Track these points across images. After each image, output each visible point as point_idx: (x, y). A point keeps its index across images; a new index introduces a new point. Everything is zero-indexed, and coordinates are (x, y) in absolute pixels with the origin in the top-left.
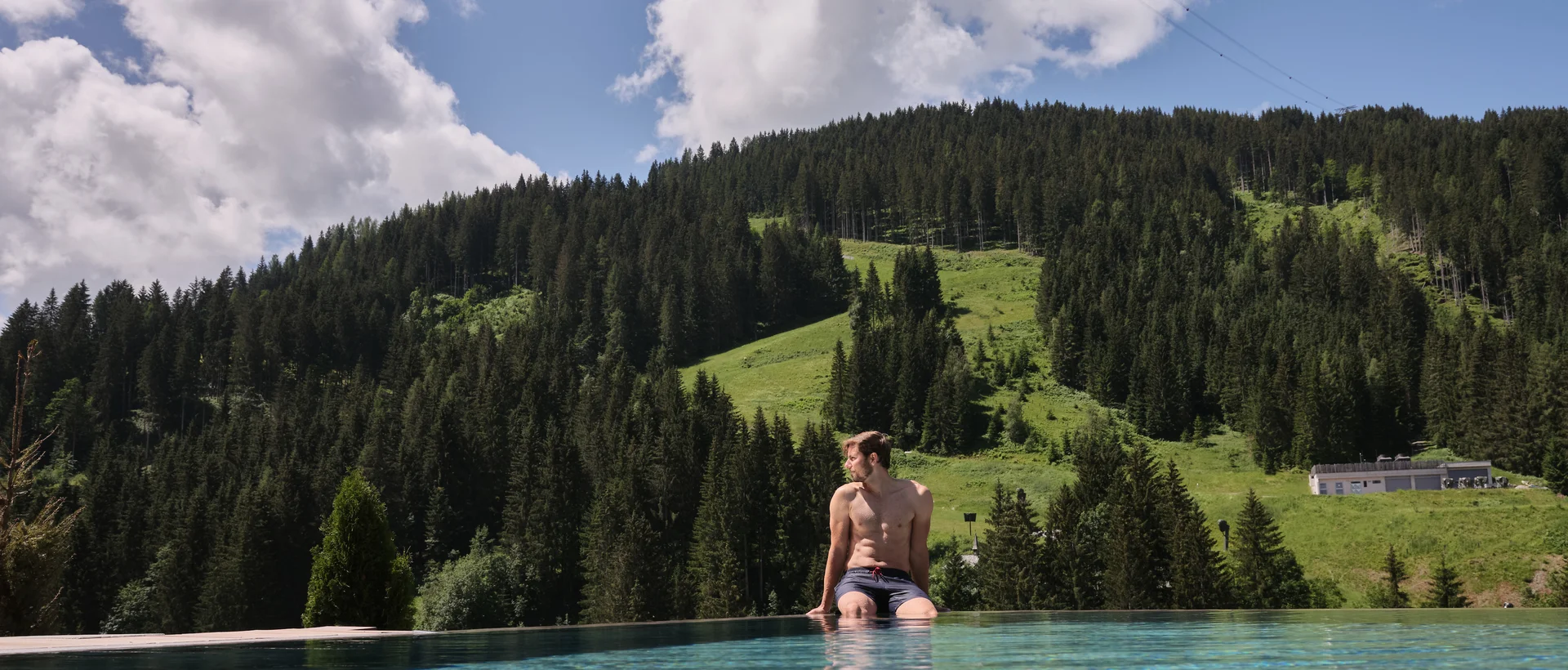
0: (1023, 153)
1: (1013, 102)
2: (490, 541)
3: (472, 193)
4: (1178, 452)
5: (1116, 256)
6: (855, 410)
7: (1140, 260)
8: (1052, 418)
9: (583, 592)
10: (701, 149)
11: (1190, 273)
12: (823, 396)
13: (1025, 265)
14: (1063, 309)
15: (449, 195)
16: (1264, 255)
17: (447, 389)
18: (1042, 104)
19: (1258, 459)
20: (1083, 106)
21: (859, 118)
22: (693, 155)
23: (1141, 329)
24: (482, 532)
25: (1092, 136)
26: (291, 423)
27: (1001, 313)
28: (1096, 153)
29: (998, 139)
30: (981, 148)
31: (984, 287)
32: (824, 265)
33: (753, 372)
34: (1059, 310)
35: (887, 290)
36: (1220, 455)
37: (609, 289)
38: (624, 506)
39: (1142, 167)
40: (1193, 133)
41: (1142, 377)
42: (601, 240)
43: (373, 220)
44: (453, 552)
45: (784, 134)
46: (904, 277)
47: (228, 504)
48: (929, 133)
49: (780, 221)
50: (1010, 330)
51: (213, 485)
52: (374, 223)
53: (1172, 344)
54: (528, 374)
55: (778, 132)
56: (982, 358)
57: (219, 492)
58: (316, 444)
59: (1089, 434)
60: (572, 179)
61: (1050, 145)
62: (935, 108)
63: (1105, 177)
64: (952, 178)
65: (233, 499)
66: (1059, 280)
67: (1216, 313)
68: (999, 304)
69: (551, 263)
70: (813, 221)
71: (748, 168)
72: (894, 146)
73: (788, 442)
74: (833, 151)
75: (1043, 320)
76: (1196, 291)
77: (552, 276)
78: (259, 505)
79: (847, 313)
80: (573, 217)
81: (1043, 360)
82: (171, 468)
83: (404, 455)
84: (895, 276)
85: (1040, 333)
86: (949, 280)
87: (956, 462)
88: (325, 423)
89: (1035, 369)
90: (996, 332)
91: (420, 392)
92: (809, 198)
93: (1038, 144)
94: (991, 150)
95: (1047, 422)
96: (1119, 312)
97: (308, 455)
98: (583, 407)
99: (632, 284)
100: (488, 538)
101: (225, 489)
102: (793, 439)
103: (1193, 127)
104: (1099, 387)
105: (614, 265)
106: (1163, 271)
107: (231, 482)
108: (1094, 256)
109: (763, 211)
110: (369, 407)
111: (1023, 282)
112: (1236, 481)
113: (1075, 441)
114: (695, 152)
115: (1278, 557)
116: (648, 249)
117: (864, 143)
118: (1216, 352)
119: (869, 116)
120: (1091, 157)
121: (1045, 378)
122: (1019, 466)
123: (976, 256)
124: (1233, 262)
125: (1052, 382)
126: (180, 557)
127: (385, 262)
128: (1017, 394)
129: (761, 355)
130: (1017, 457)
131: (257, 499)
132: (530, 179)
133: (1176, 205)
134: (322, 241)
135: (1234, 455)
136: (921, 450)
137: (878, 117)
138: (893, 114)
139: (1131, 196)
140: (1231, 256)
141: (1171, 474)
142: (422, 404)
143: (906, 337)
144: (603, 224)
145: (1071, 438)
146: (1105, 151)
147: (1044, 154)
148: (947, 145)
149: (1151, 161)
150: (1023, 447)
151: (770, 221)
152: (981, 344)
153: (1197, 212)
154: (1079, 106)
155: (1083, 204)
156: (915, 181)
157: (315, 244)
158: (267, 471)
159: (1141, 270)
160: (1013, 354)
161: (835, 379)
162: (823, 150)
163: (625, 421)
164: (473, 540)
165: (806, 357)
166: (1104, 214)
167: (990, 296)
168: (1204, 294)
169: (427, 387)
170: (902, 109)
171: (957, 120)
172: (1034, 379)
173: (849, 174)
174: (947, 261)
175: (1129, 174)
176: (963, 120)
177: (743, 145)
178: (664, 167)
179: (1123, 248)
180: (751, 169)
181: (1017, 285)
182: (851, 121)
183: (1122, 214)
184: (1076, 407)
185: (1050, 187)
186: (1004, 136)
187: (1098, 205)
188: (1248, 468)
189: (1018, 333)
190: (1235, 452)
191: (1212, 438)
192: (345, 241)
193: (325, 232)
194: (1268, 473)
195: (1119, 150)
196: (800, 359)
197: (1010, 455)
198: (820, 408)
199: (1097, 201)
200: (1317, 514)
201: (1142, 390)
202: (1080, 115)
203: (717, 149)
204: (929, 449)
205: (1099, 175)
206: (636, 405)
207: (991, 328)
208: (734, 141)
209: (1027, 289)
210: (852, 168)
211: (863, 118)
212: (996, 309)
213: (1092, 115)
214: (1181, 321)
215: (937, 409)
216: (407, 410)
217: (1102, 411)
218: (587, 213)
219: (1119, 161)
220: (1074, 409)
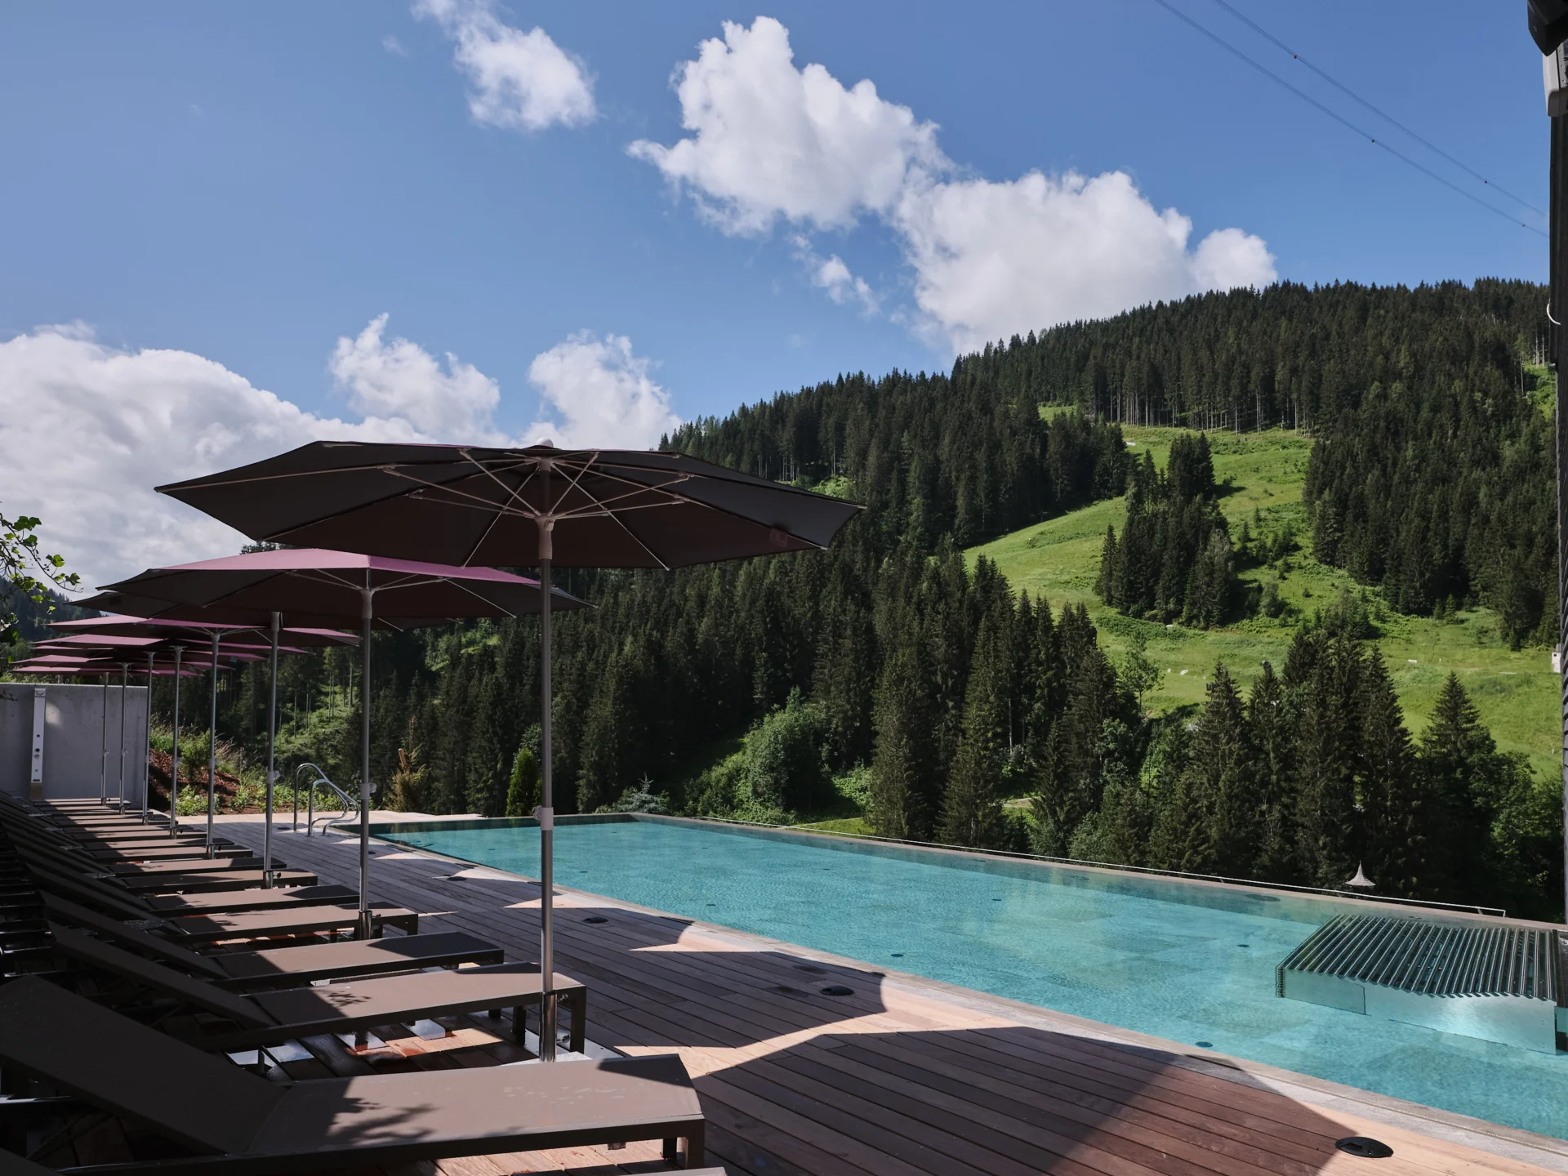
0: (1306, 338)
1: (1302, 284)
2: (802, 699)
3: (798, 390)
4: (1428, 629)
5: (1387, 439)
6: (1123, 587)
7: (1410, 443)
8: (1308, 595)
9: (874, 742)
10: (1001, 342)
11: (1462, 454)
12: (1096, 574)
13: (1301, 447)
14: (1327, 492)
15: (779, 394)
16: (1541, 436)
17: (770, 572)
18: (1332, 286)
19: (1505, 637)
20: (1374, 285)
21: (1150, 306)
22: (993, 349)
23: (1403, 511)
24: (795, 691)
25: (1379, 317)
26: (649, 599)
27: (1272, 495)
28: (1382, 334)
29: (1284, 323)
30: (1265, 333)
31: (1257, 470)
32: (1105, 452)
33: (1036, 552)
34: (1322, 493)
35: (1162, 475)
36: (1468, 632)
37: (912, 477)
38: (909, 672)
39: (1427, 346)
40: (1489, 307)
41: (1399, 558)
42: (905, 434)
43: (716, 418)
44: (776, 706)
45: (1078, 324)
46: (1178, 461)
47: (601, 665)
48: (1216, 319)
49: (1068, 410)
50: (1277, 512)
51: (592, 649)
52: (718, 421)
53: (1432, 525)
54: (836, 558)
55: (1073, 323)
56: (1246, 538)
57: (594, 656)
58: (668, 616)
59: (1340, 611)
60: (884, 376)
61: (1335, 327)
62: (1224, 293)
63: (1387, 358)
64: (1234, 364)
65: (605, 663)
66: (1326, 463)
67: (1481, 495)
68: (1271, 487)
69: (863, 454)
70: (1099, 409)
71: (1043, 360)
72: (1181, 333)
73: (1048, 619)
74: (1121, 342)
75: (1309, 501)
76: (1465, 472)
77: (864, 467)
78: (624, 667)
79: (1124, 497)
80: (882, 413)
81: (1306, 540)
82: (560, 634)
83: (736, 626)
84: (1170, 462)
85: (1306, 515)
86: (1222, 466)
87: (1213, 635)
88: (676, 598)
89: (1297, 548)
90: (1263, 514)
91: (748, 574)
92: (1096, 389)
93: (1324, 327)
94: (1275, 335)
95: (1302, 599)
96: (1382, 495)
97: (661, 625)
98: (882, 585)
99: (932, 473)
100: (801, 696)
101: (598, 654)
102: (1052, 617)
103: (1489, 301)
104: (1356, 567)
105: (916, 457)
106: (1433, 453)
107: (604, 647)
108: (1364, 440)
109: (1055, 399)
110: (709, 588)
111: (1296, 465)
112: (1481, 657)
113: (1325, 618)
114: (996, 345)
115: (1473, 733)
116: (947, 440)
117: (1152, 332)
118: (1476, 532)
119: (1160, 304)
120: (1375, 337)
121: (1306, 558)
122: (1270, 640)
123: (1254, 438)
124: (1508, 442)
125: (1312, 561)
126: (568, 707)
127: (725, 457)
128: (1277, 573)
129: (1044, 536)
130: (1271, 631)
131: (622, 662)
132: (848, 376)
133: (1458, 385)
134: (675, 438)
135: (1483, 632)
136: (1182, 624)
137: (1168, 305)
138: (1183, 301)
139: (1412, 377)
140: (1507, 437)
141: (1374, 658)
142: (751, 583)
143: (1172, 521)
144: (909, 418)
145: (1323, 614)
146: (1390, 332)
147: (1327, 337)
148: (1231, 333)
149: (1436, 341)
150: (1277, 621)
151: (1059, 411)
152: (1246, 526)
153: (1479, 391)
154: (1370, 286)
155: (1364, 386)
156: (1197, 369)
157: (670, 440)
158: (630, 639)
159: (1410, 453)
160: (1276, 536)
161: (1105, 559)
162: (1112, 340)
163: (915, 599)
164: (788, 698)
165: (1084, 539)
166: (1383, 396)
167: (1261, 478)
168: (1473, 475)
169: (755, 570)
170: (1192, 296)
171: (1244, 305)
172: (1295, 559)
173: (1134, 363)
174: (1224, 445)
175: (1413, 355)
176: (1250, 305)
177: (1040, 336)
178: (966, 360)
179: (1395, 428)
180: (1046, 361)
181: (1290, 468)
182: (1142, 309)
183: (1401, 395)
184: (1333, 585)
185: (1329, 371)
186: (1290, 320)
187: (1377, 387)
188: (1494, 644)
189: (1284, 514)
190: (1485, 629)
191: (1461, 615)
192: (693, 439)
193: (678, 430)
194: (1513, 650)
195: (1405, 331)
196: (1078, 540)
197: (1264, 629)
198: (1093, 585)
199: (1377, 383)
200: (1549, 691)
201: (1397, 571)
202: (1369, 295)
203: (1015, 341)
204: (1188, 623)
205: (1381, 356)
206: (925, 585)
207: (1258, 511)
208: (1031, 332)
209: (1299, 471)
210: (1138, 357)
211: (1154, 306)
212: (1266, 491)
213: (1380, 295)
214: (1444, 501)
215: (1197, 587)
216: (739, 588)
217: (1357, 589)
218: (894, 408)
219: (1404, 341)
220: (1331, 588)
